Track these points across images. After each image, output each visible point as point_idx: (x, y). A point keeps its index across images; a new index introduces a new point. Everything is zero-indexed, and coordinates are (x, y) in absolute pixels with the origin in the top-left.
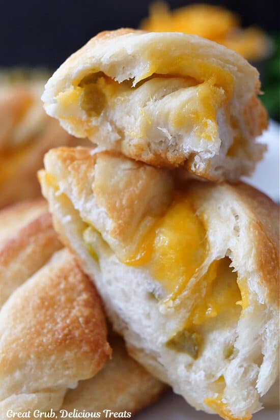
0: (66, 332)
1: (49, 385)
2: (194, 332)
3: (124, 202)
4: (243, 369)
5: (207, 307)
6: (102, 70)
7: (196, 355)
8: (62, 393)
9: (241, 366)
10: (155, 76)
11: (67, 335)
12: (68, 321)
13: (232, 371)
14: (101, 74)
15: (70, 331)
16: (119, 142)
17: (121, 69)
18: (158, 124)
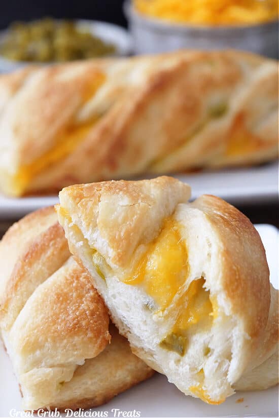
0: (75, 322)
1: (62, 362)
2: (181, 335)
3: (122, 234)
4: (217, 364)
5: (189, 316)
7: (183, 352)
8: (73, 369)
9: (216, 361)
11: (76, 324)
12: (77, 314)
13: (209, 365)
15: (78, 321)
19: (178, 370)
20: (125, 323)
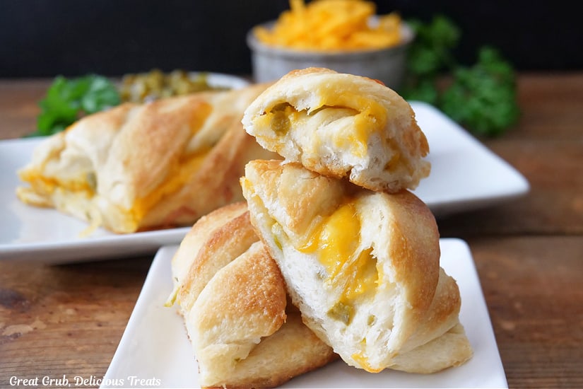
0: (253, 300)
1: (238, 338)
2: (347, 304)
3: (300, 204)
4: (379, 332)
5: (357, 286)
6: (287, 101)
7: (348, 322)
8: (249, 347)
9: (379, 330)
10: (324, 107)
11: (253, 303)
12: (255, 294)
13: (372, 333)
14: (287, 104)
15: (256, 300)
16: (300, 156)
17: (301, 101)
18: (325, 143)
19: (342, 339)
20: (299, 293)
